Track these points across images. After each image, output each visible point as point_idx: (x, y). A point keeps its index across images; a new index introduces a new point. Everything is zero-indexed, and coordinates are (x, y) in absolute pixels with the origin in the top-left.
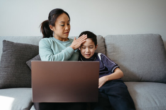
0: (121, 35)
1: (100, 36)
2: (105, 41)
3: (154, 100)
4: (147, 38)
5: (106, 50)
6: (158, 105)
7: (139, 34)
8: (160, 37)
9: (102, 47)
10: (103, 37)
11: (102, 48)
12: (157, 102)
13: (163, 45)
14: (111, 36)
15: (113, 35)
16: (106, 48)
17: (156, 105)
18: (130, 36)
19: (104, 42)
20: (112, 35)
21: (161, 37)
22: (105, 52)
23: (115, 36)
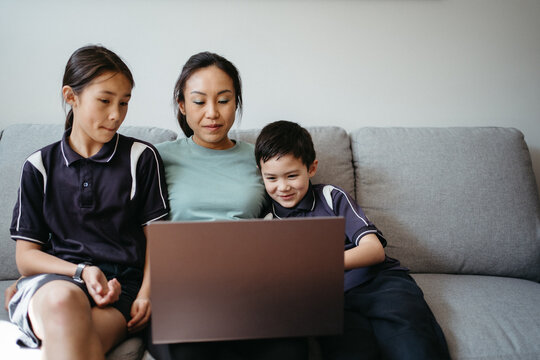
0: (404, 129)
1: (338, 128)
2: (355, 146)
3: (504, 333)
4: (482, 140)
5: (355, 174)
6: (518, 348)
7: (459, 128)
8: (521, 137)
9: (343, 164)
10: (348, 133)
11: (344, 167)
12: (515, 341)
13: (529, 163)
14: (374, 131)
15: (379, 128)
16: (355, 167)
17: (510, 351)
18: (432, 131)
19: (351, 147)
20: (375, 128)
21: (523, 138)
22: (352, 181)
23: (384, 130)
